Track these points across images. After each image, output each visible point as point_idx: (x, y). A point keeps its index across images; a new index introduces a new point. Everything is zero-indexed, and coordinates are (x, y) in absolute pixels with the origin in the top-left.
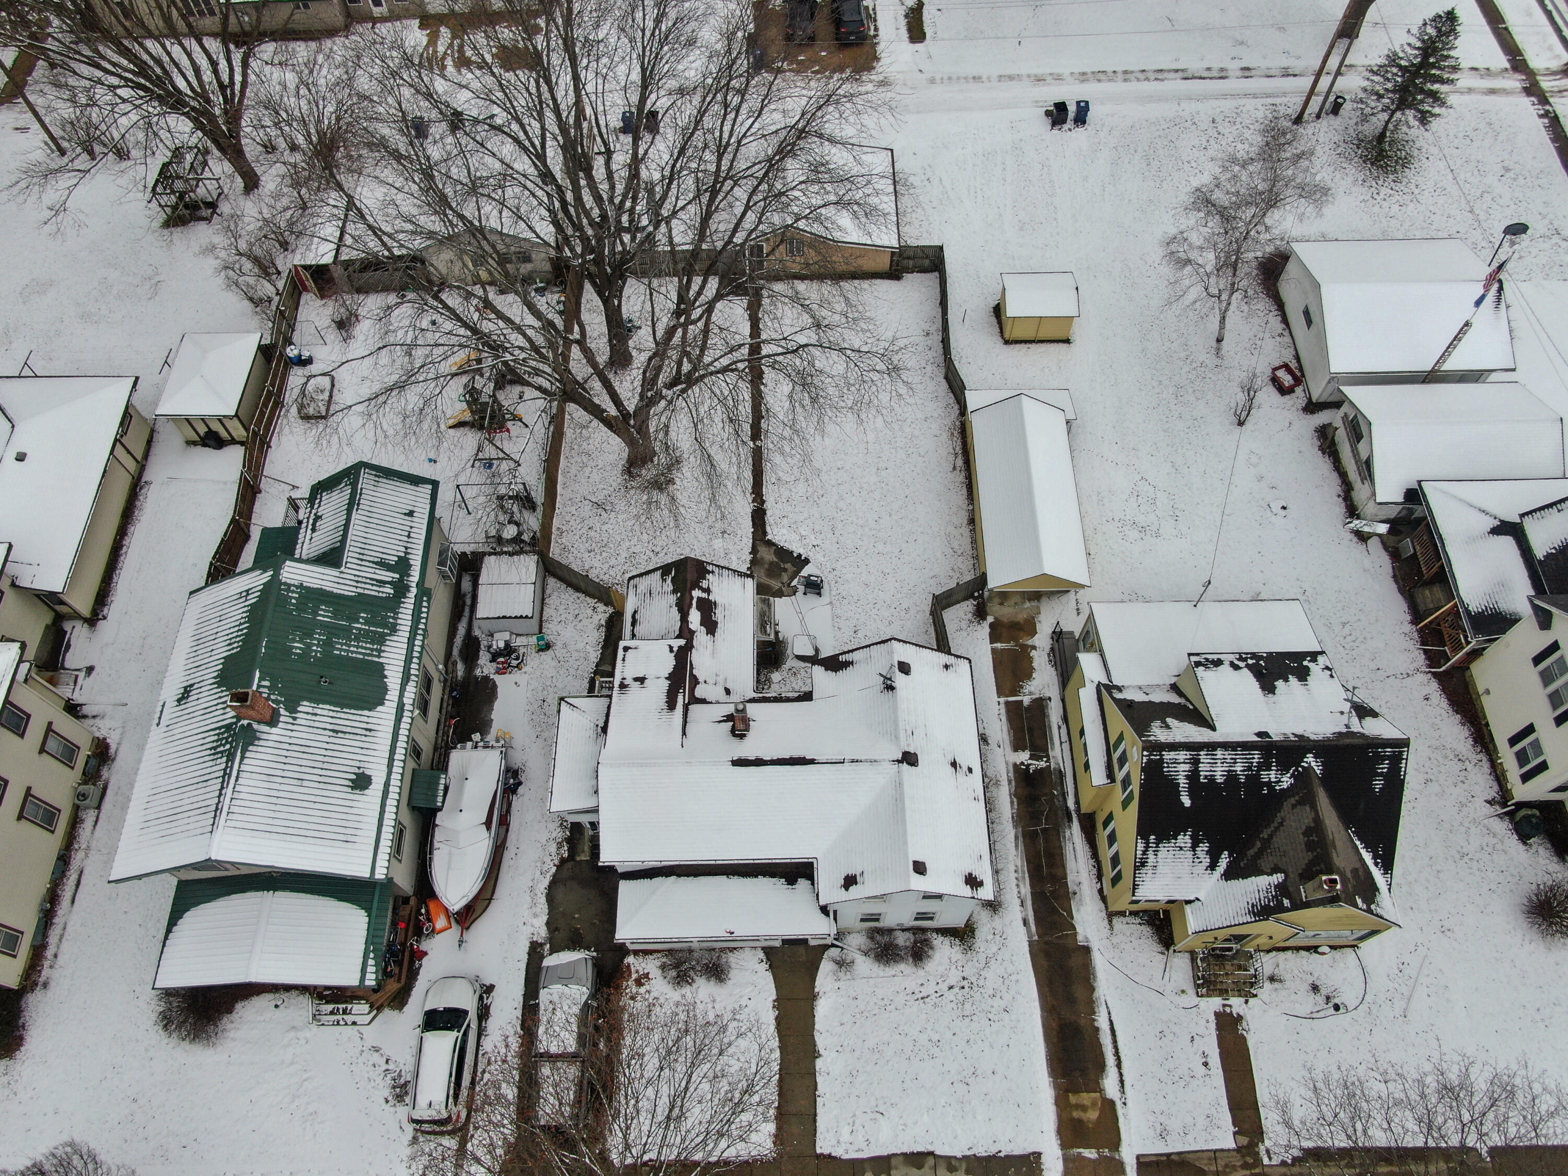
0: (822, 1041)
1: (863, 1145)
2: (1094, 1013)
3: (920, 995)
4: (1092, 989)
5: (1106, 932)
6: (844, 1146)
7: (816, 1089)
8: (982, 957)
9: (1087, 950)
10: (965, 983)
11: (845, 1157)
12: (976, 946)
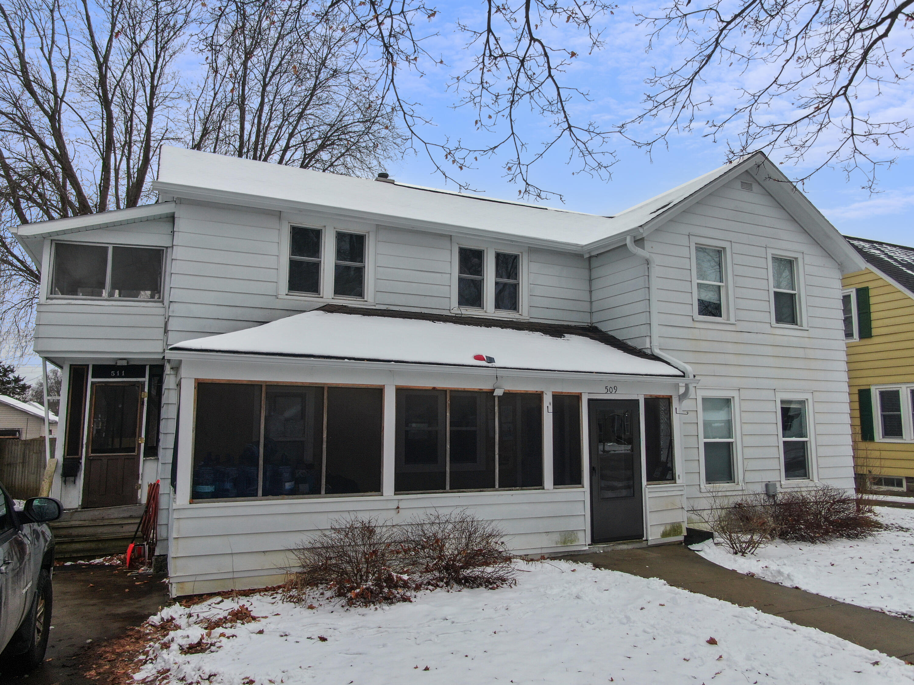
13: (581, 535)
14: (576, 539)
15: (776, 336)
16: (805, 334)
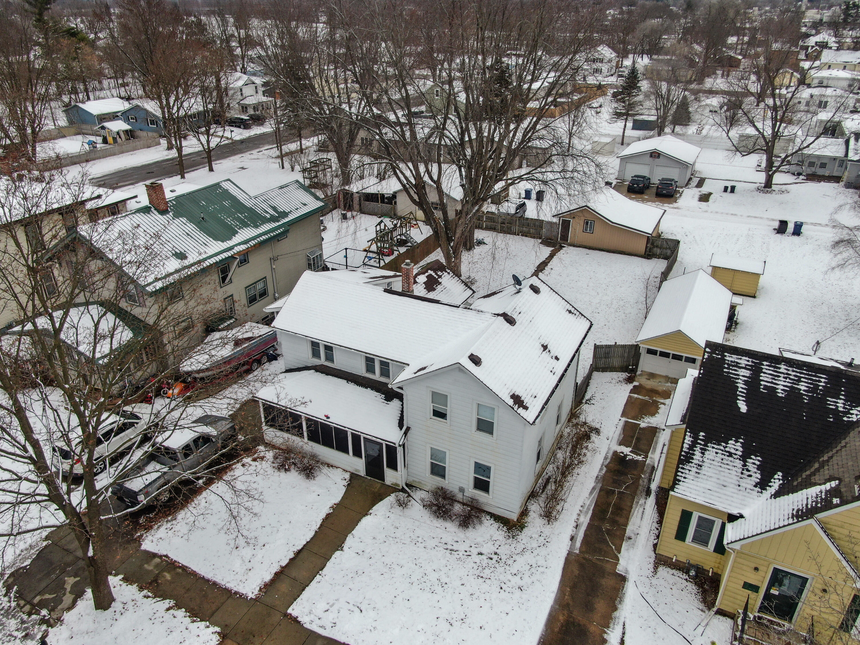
0: (350, 541)
1: (328, 625)
2: (608, 627)
3: (450, 547)
4: (615, 609)
5: (649, 573)
6: (312, 617)
7: (322, 569)
8: (520, 547)
9: (623, 579)
10: (495, 557)
11: (307, 626)
12: (519, 538)
14: (360, 472)
16: (494, 441)
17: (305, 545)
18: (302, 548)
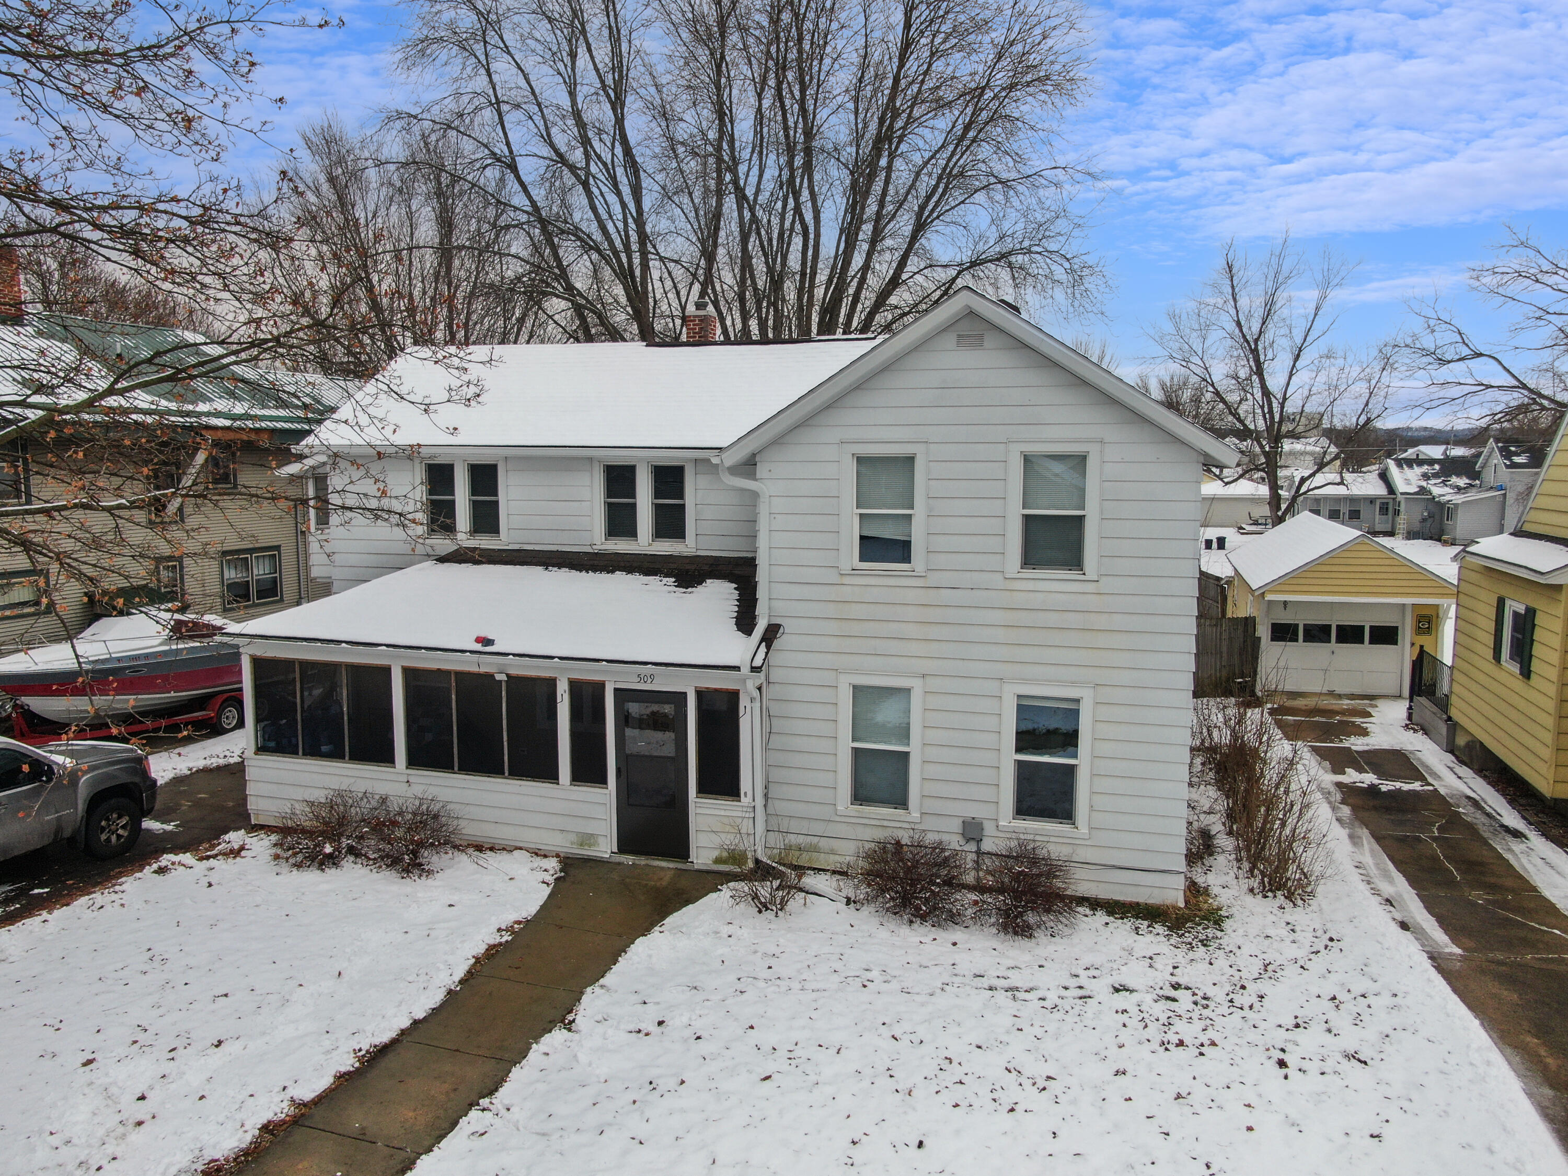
10: (1183, 995)
12: (1224, 943)
13: (601, 840)
14: (596, 844)
15: (1015, 593)
16: (1090, 587)
17: (403, 1032)
18: (394, 1042)
